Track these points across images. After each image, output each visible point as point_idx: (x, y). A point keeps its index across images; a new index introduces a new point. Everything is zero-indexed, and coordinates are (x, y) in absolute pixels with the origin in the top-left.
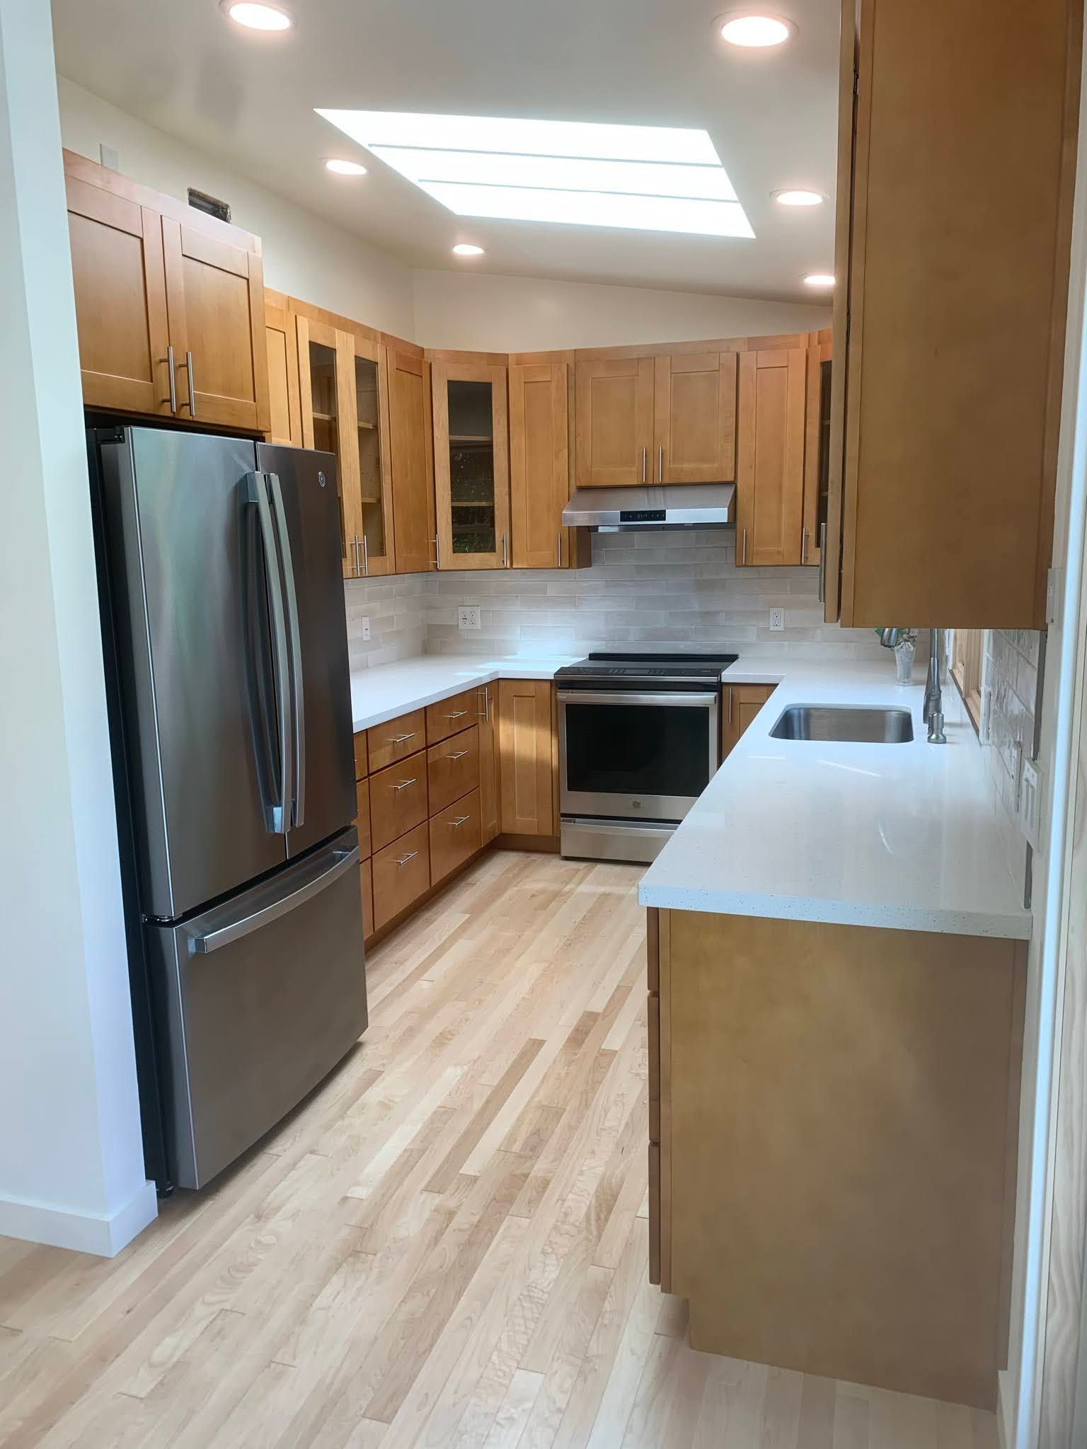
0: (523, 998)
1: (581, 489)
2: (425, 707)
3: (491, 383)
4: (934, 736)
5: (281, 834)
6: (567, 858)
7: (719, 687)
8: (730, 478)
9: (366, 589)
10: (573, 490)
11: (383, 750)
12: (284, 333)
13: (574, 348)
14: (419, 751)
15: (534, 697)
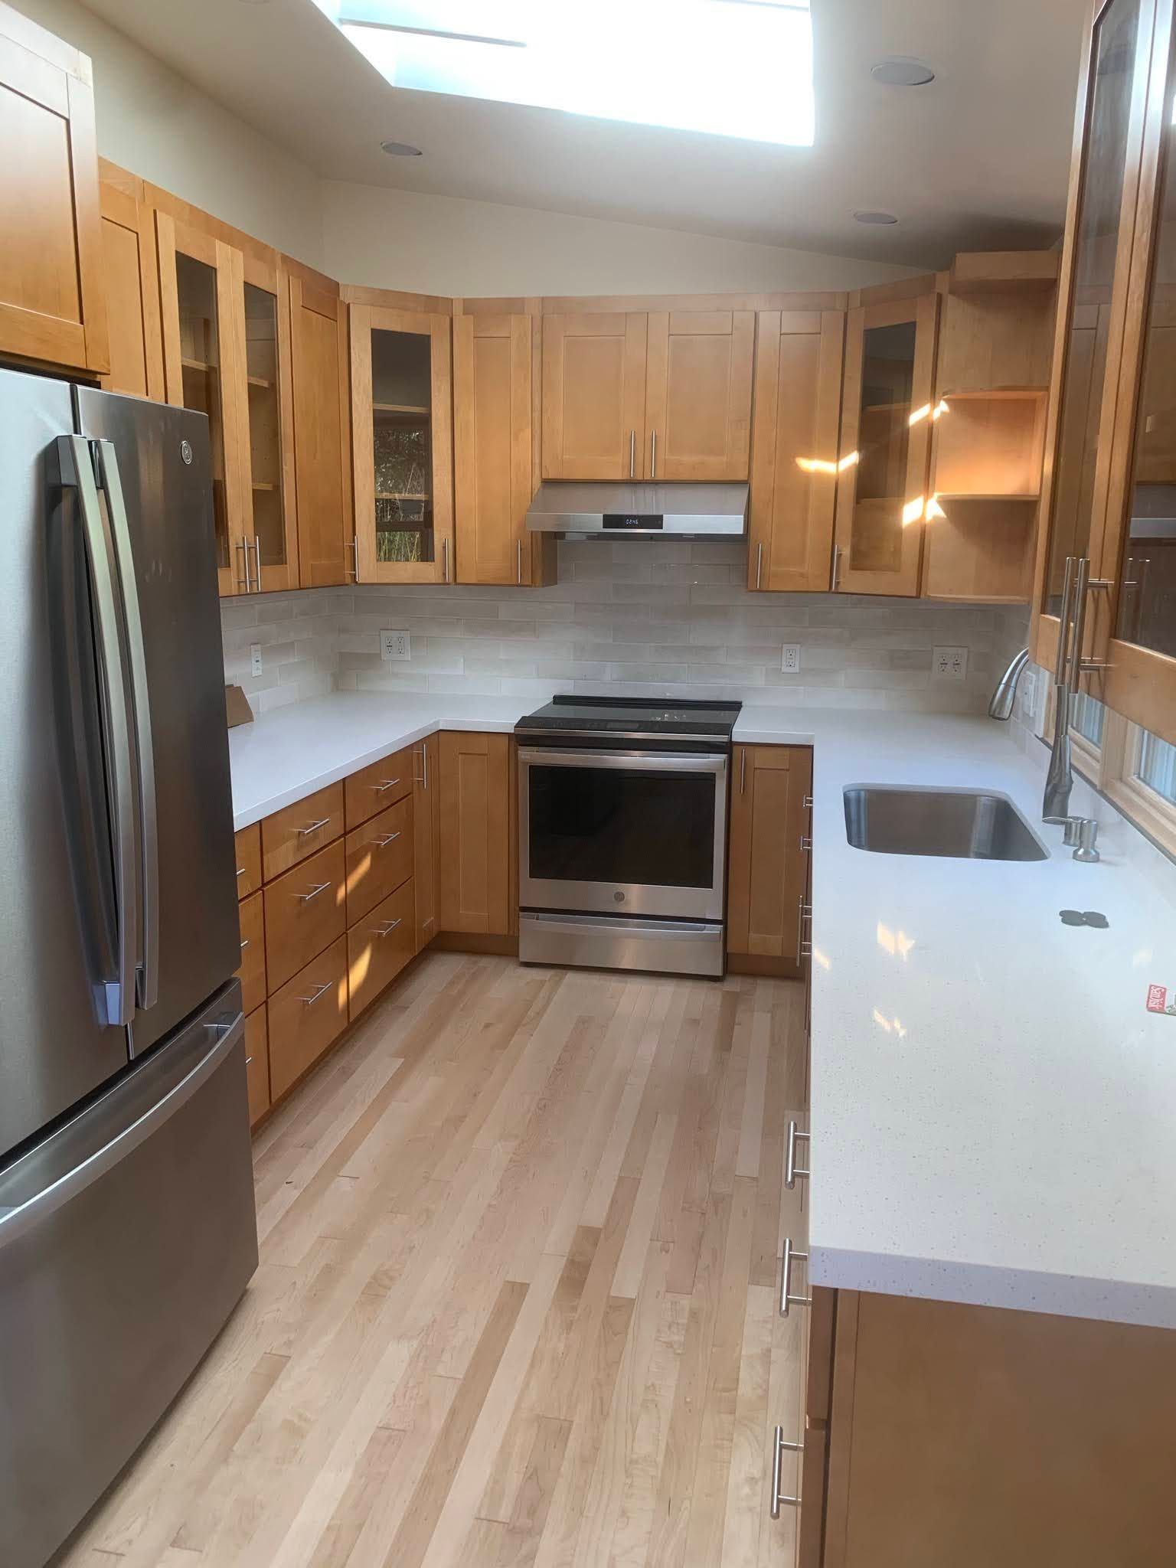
0: (490, 1206)
1: (547, 483)
2: (344, 779)
3: (429, 336)
4: (1081, 852)
5: (119, 1026)
6: (528, 965)
7: (728, 748)
8: (743, 476)
9: (257, 607)
10: (537, 484)
11: (284, 847)
12: (137, 234)
13: (541, 295)
14: (334, 841)
15: (485, 755)
